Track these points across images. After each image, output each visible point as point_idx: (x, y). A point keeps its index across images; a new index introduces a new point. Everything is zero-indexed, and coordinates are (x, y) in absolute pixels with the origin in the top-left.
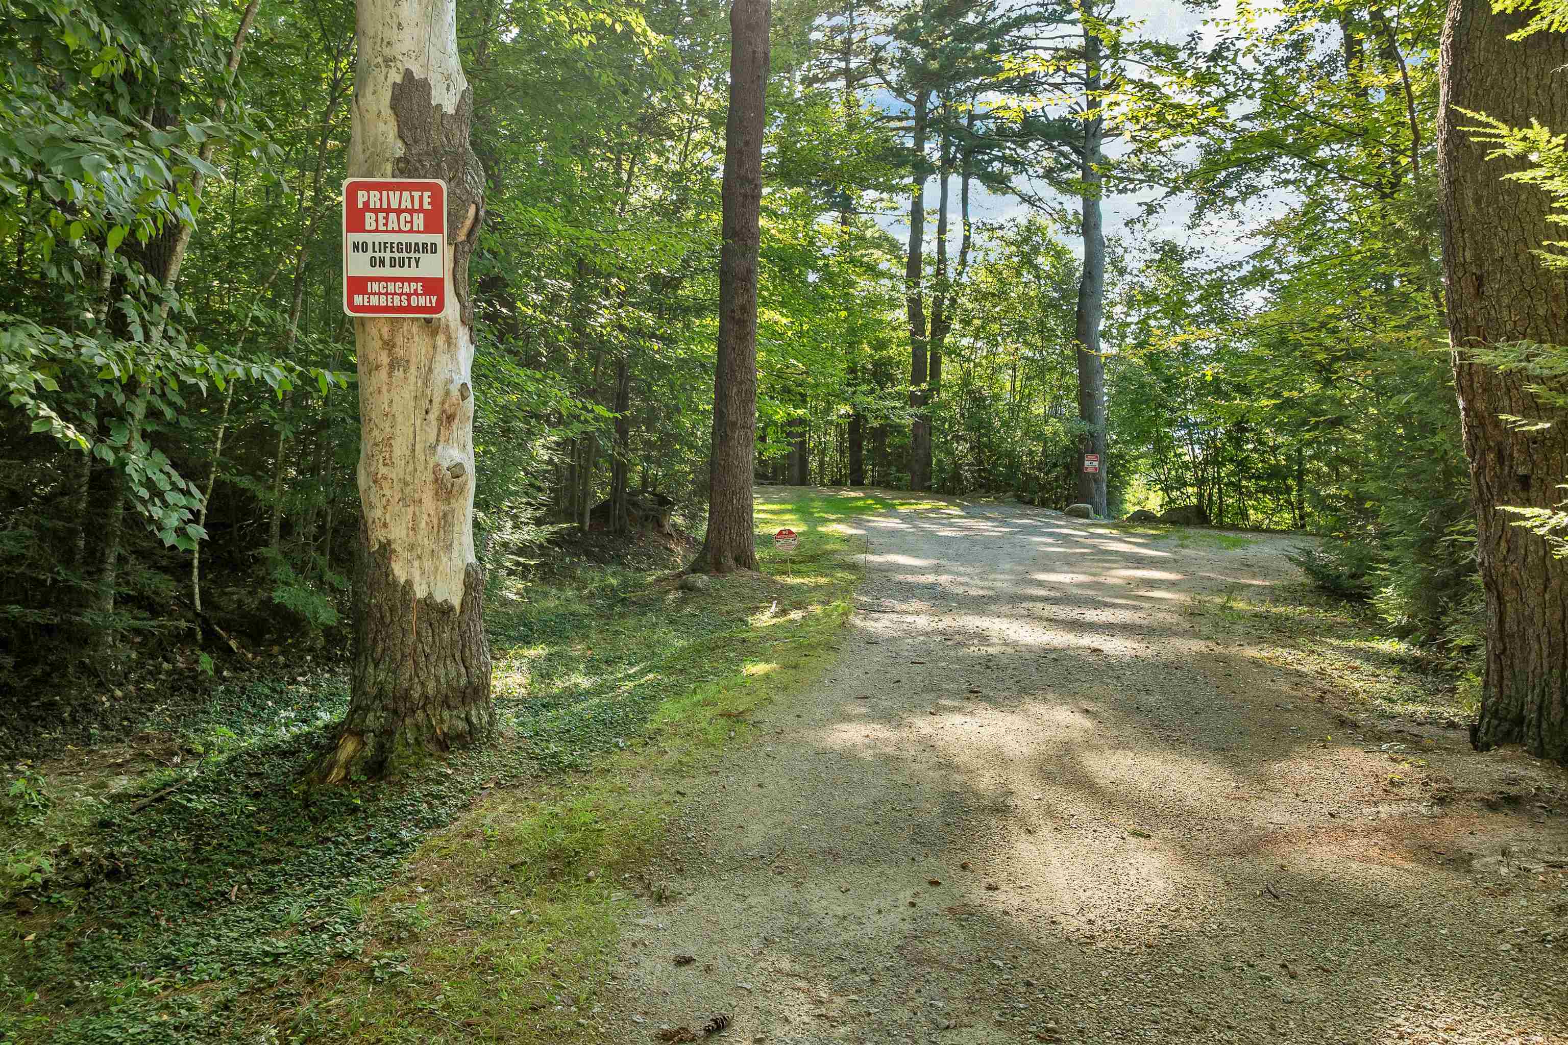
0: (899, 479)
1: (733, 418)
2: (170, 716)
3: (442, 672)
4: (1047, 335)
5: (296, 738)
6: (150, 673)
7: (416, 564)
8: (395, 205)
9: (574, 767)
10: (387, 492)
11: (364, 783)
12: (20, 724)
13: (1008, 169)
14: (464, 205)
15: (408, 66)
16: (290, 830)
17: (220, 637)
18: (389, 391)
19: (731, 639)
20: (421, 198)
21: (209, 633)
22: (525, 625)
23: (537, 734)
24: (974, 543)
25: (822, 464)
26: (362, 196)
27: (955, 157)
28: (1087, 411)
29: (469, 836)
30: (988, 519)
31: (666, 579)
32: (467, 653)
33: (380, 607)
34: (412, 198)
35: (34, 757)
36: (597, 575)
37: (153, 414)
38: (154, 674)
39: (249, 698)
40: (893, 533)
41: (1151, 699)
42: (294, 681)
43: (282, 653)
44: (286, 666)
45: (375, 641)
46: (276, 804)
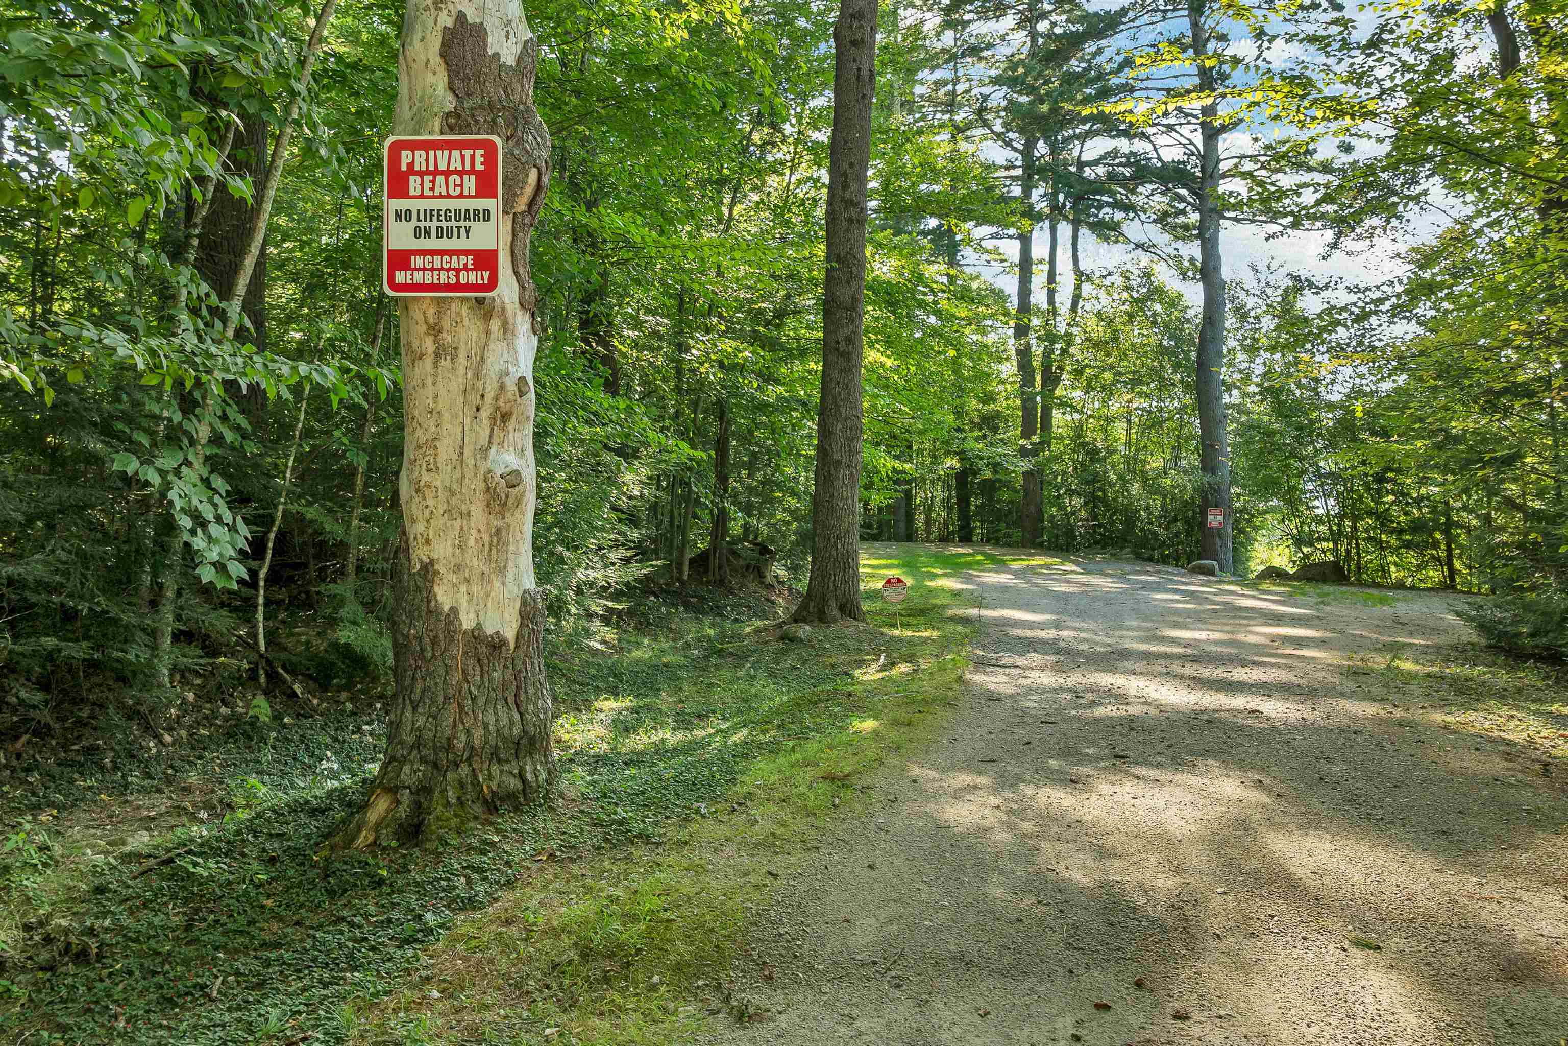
0: (1009, 536)
1: (836, 456)
2: (220, 766)
3: (491, 719)
4: (1164, 386)
5: (330, 793)
6: (206, 717)
7: (463, 588)
8: (442, 166)
9: (644, 837)
10: (431, 502)
11: (395, 850)
12: (56, 770)
13: (1119, 216)
14: (523, 168)
15: (460, 7)
16: (302, 906)
17: (284, 682)
18: (434, 384)
19: (835, 692)
20: (473, 157)
21: (272, 676)
22: (615, 676)
23: (605, 796)
24: (1094, 599)
25: (928, 522)
26: (406, 156)
27: (1064, 205)
28: (1209, 462)
29: (508, 923)
30: (1106, 575)
31: (766, 629)
32: (523, 697)
33: (420, 639)
34: (463, 157)
35: (61, 807)
36: (693, 626)
37: (217, 439)
38: (210, 720)
39: (307, 747)
40: (1005, 588)
41: (1335, 768)
42: (359, 730)
43: (351, 699)
44: (353, 713)
45: (413, 678)
46: (291, 873)
